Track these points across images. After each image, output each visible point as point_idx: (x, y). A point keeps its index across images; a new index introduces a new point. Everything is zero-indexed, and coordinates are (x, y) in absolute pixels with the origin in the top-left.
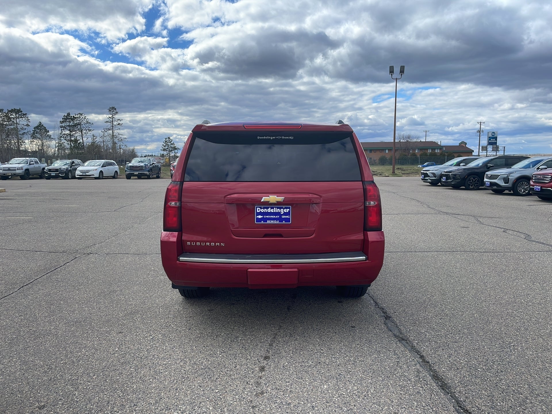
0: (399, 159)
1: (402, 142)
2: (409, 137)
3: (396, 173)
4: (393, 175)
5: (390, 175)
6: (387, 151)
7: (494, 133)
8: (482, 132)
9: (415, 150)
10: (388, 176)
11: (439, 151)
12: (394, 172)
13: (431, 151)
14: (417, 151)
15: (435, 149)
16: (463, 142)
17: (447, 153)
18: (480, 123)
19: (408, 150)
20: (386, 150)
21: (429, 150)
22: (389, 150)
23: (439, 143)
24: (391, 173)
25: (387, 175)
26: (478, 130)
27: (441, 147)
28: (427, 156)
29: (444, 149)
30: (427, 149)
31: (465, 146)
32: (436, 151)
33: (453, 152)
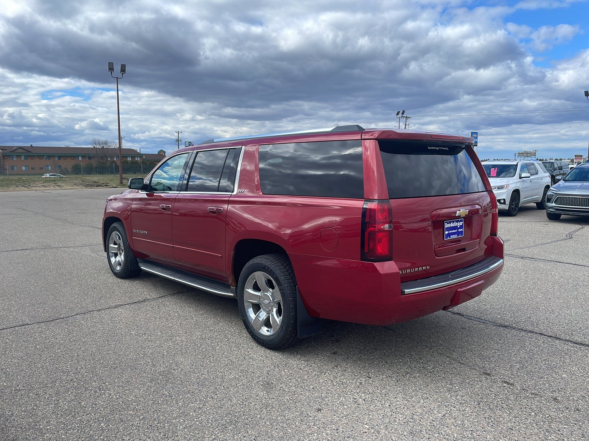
0: (96, 168)
1: (97, 148)
2: (106, 143)
3: (124, 183)
4: (122, 185)
5: (118, 186)
6: (80, 158)
7: (191, 143)
8: (180, 141)
9: (112, 157)
10: (117, 187)
11: (139, 159)
12: (121, 183)
13: (130, 159)
14: (115, 159)
15: (135, 157)
16: (161, 151)
17: (148, 161)
18: (178, 133)
19: (107, 157)
20: (79, 156)
21: (128, 158)
22: (82, 156)
23: (138, 151)
24: (119, 184)
25: (114, 186)
26: (177, 139)
27: (140, 155)
28: (128, 164)
29: (144, 157)
30: (127, 157)
31: (164, 154)
32: (136, 159)
33: (155, 161)
